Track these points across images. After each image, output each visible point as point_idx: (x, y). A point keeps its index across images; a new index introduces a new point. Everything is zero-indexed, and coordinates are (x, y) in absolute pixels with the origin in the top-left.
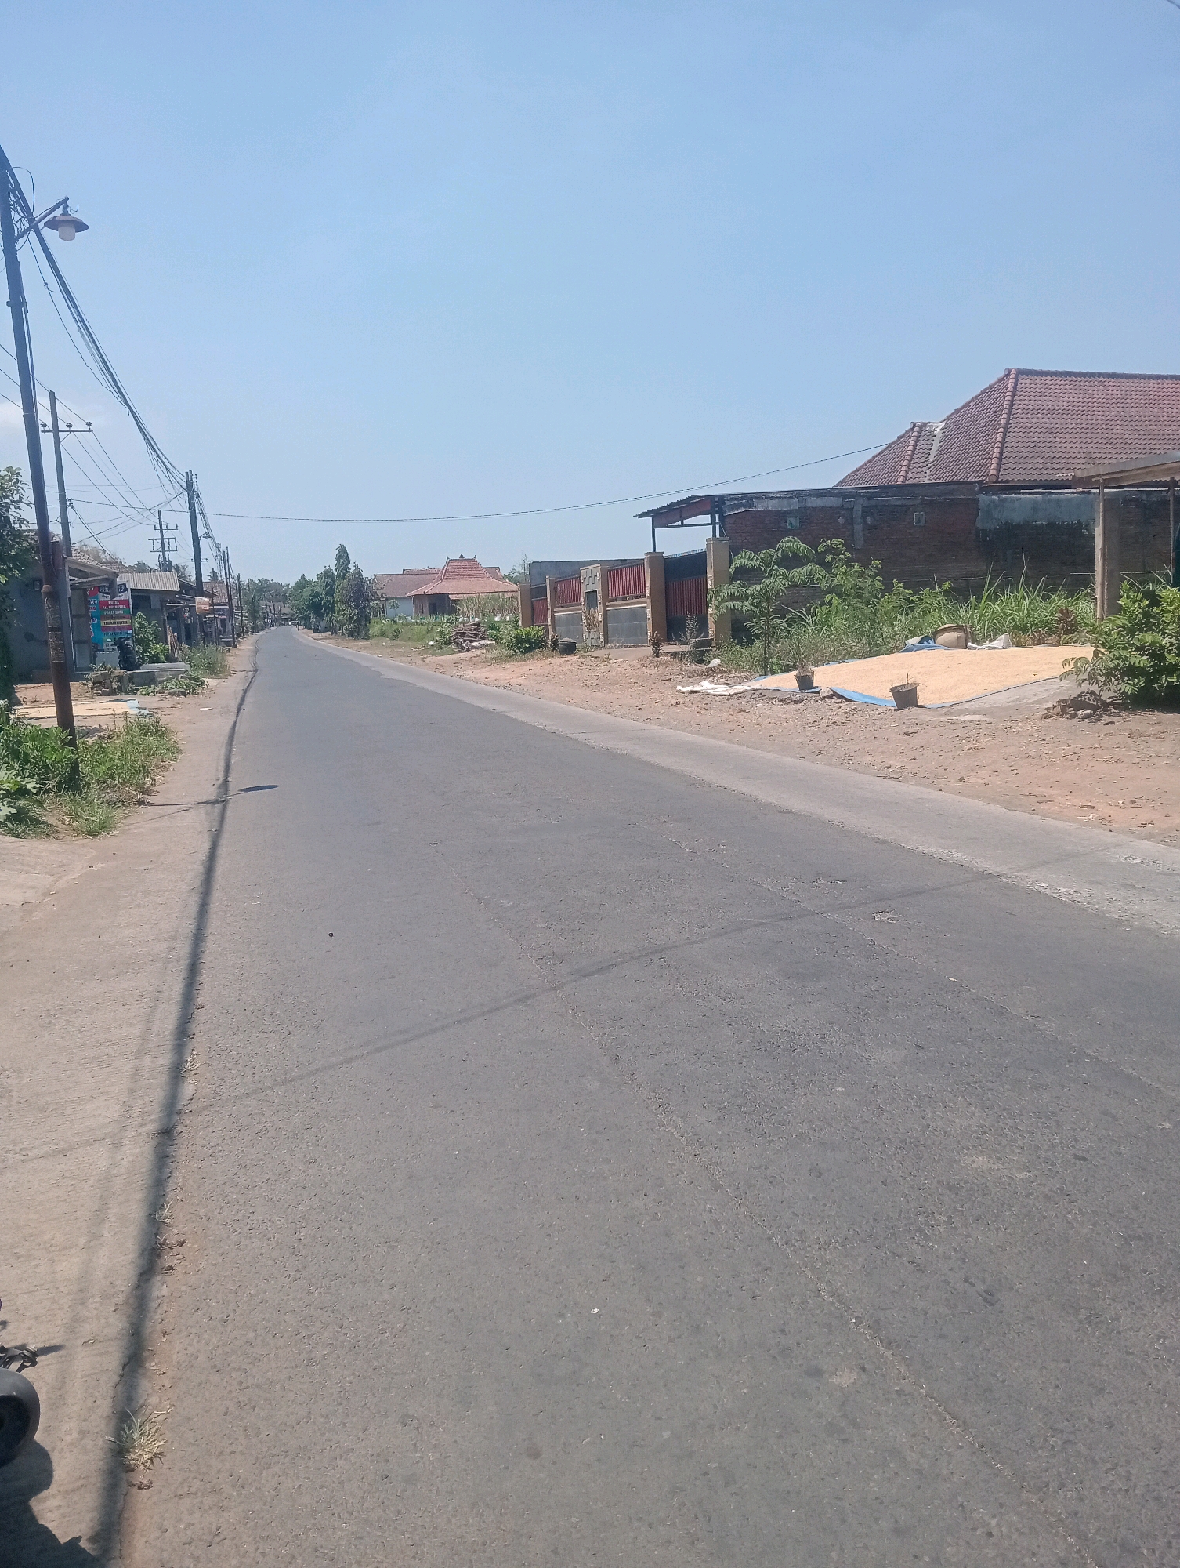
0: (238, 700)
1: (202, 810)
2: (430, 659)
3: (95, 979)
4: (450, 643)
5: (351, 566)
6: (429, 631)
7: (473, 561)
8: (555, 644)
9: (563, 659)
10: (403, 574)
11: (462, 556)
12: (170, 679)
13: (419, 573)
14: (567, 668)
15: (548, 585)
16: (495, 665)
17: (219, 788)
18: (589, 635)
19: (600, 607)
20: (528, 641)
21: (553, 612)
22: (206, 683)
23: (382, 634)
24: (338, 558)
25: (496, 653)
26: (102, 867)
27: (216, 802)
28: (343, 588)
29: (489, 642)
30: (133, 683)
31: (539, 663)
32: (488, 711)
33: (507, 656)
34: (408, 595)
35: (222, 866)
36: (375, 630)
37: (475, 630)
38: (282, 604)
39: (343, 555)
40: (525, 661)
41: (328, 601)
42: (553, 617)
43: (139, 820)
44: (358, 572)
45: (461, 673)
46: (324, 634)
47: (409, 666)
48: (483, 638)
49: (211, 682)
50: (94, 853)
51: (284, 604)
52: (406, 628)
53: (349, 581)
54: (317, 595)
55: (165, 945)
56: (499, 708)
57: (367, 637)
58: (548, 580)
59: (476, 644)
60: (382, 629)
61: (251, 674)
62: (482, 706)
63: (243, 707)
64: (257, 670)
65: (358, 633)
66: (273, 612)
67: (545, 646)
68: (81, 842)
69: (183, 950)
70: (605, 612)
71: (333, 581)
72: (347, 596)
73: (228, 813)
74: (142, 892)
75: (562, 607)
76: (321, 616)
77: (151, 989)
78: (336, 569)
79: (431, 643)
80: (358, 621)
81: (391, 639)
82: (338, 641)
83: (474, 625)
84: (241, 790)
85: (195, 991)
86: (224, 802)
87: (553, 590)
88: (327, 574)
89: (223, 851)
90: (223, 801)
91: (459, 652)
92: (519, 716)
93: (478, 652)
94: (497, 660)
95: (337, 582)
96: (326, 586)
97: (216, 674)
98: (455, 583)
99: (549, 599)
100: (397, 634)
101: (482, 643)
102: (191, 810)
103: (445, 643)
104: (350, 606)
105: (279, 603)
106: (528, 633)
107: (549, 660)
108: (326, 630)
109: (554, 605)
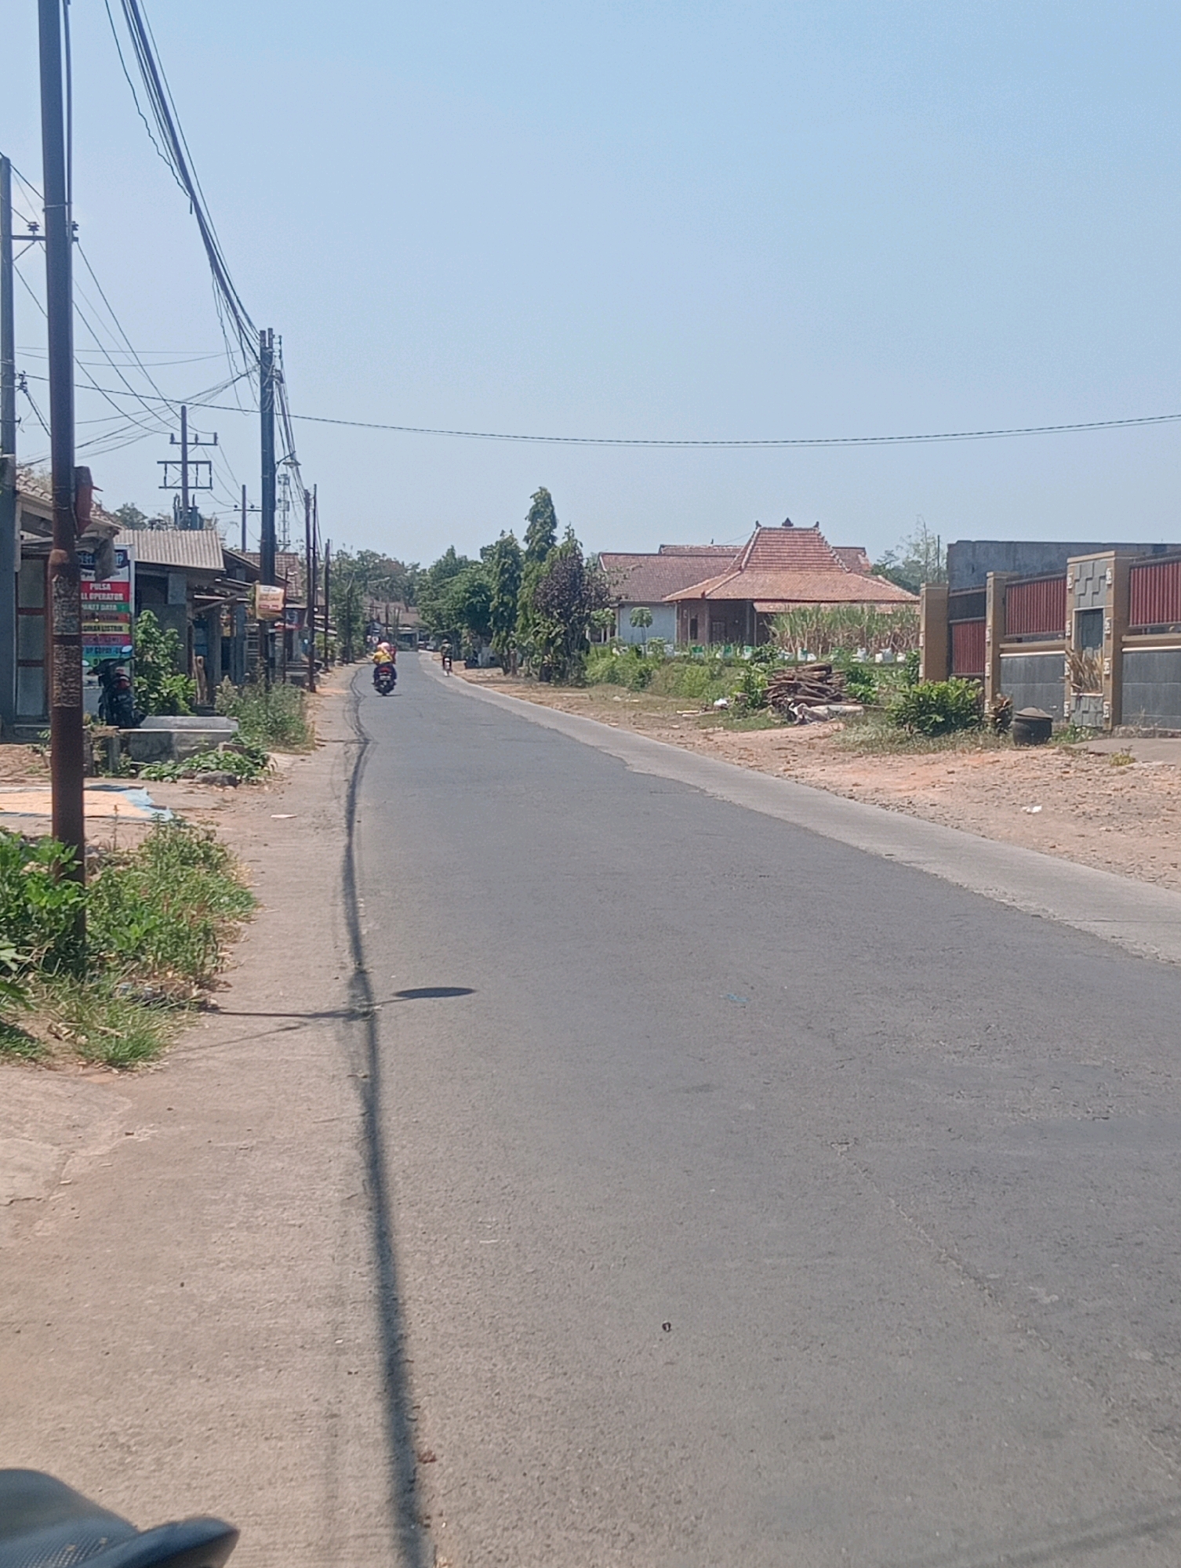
0: (344, 801)
1: (330, 1030)
2: (721, 736)
3: (194, 1376)
4: (763, 706)
5: (559, 534)
6: (713, 677)
7: (811, 535)
8: (1002, 719)
9: (1022, 754)
10: (660, 554)
11: (788, 523)
12: (205, 749)
13: (694, 553)
14: (1033, 774)
15: (990, 591)
16: (870, 758)
17: (351, 985)
18: (1078, 706)
19: (1108, 645)
20: (942, 709)
21: (997, 651)
22: (270, 762)
23: (613, 678)
24: (534, 515)
25: (867, 732)
26: (153, 1137)
27: (351, 1015)
28: (538, 580)
29: (849, 708)
30: (128, 754)
31: (971, 759)
32: (876, 858)
33: (891, 741)
34: (667, 598)
35: (397, 1154)
36: (597, 667)
37: (820, 680)
38: (401, 604)
39: (543, 511)
40: (934, 752)
41: (502, 604)
42: (997, 661)
43: (203, 1041)
44: (572, 547)
45: (798, 772)
46: (489, 673)
47: (680, 749)
48: (837, 699)
49: (280, 760)
50: (129, 1105)
51: (408, 605)
52: (665, 668)
53: (552, 565)
54: (479, 590)
55: (321, 1316)
56: (901, 854)
57: (582, 683)
58: (990, 582)
59: (821, 710)
60: (613, 667)
61: (354, 749)
62: (863, 845)
63: (357, 817)
64: (366, 742)
65: (563, 674)
66: (383, 621)
67: (980, 723)
68: (97, 1079)
69: (364, 1328)
70: (1118, 658)
71: (518, 565)
72: (546, 595)
73: (384, 1041)
74: (246, 1195)
75: (1020, 640)
76: (486, 635)
77: (315, 1408)
78: (527, 539)
79: (721, 702)
80: (566, 649)
81: (631, 689)
82: (520, 687)
83: (820, 669)
84: (399, 994)
85: (409, 1423)
86: (369, 1016)
87: (1002, 603)
88: (505, 548)
89: (391, 1121)
90: (365, 1014)
91: (783, 725)
92: (951, 873)
93: (826, 728)
94: (870, 747)
95: (527, 566)
96: (502, 572)
97: (287, 744)
98: (769, 577)
99: (989, 623)
100: (644, 680)
101: (834, 707)
102: (304, 1028)
103: (752, 703)
104: (550, 615)
105: (397, 604)
106: (943, 694)
107: (990, 756)
108: (492, 663)
109: (1001, 634)
